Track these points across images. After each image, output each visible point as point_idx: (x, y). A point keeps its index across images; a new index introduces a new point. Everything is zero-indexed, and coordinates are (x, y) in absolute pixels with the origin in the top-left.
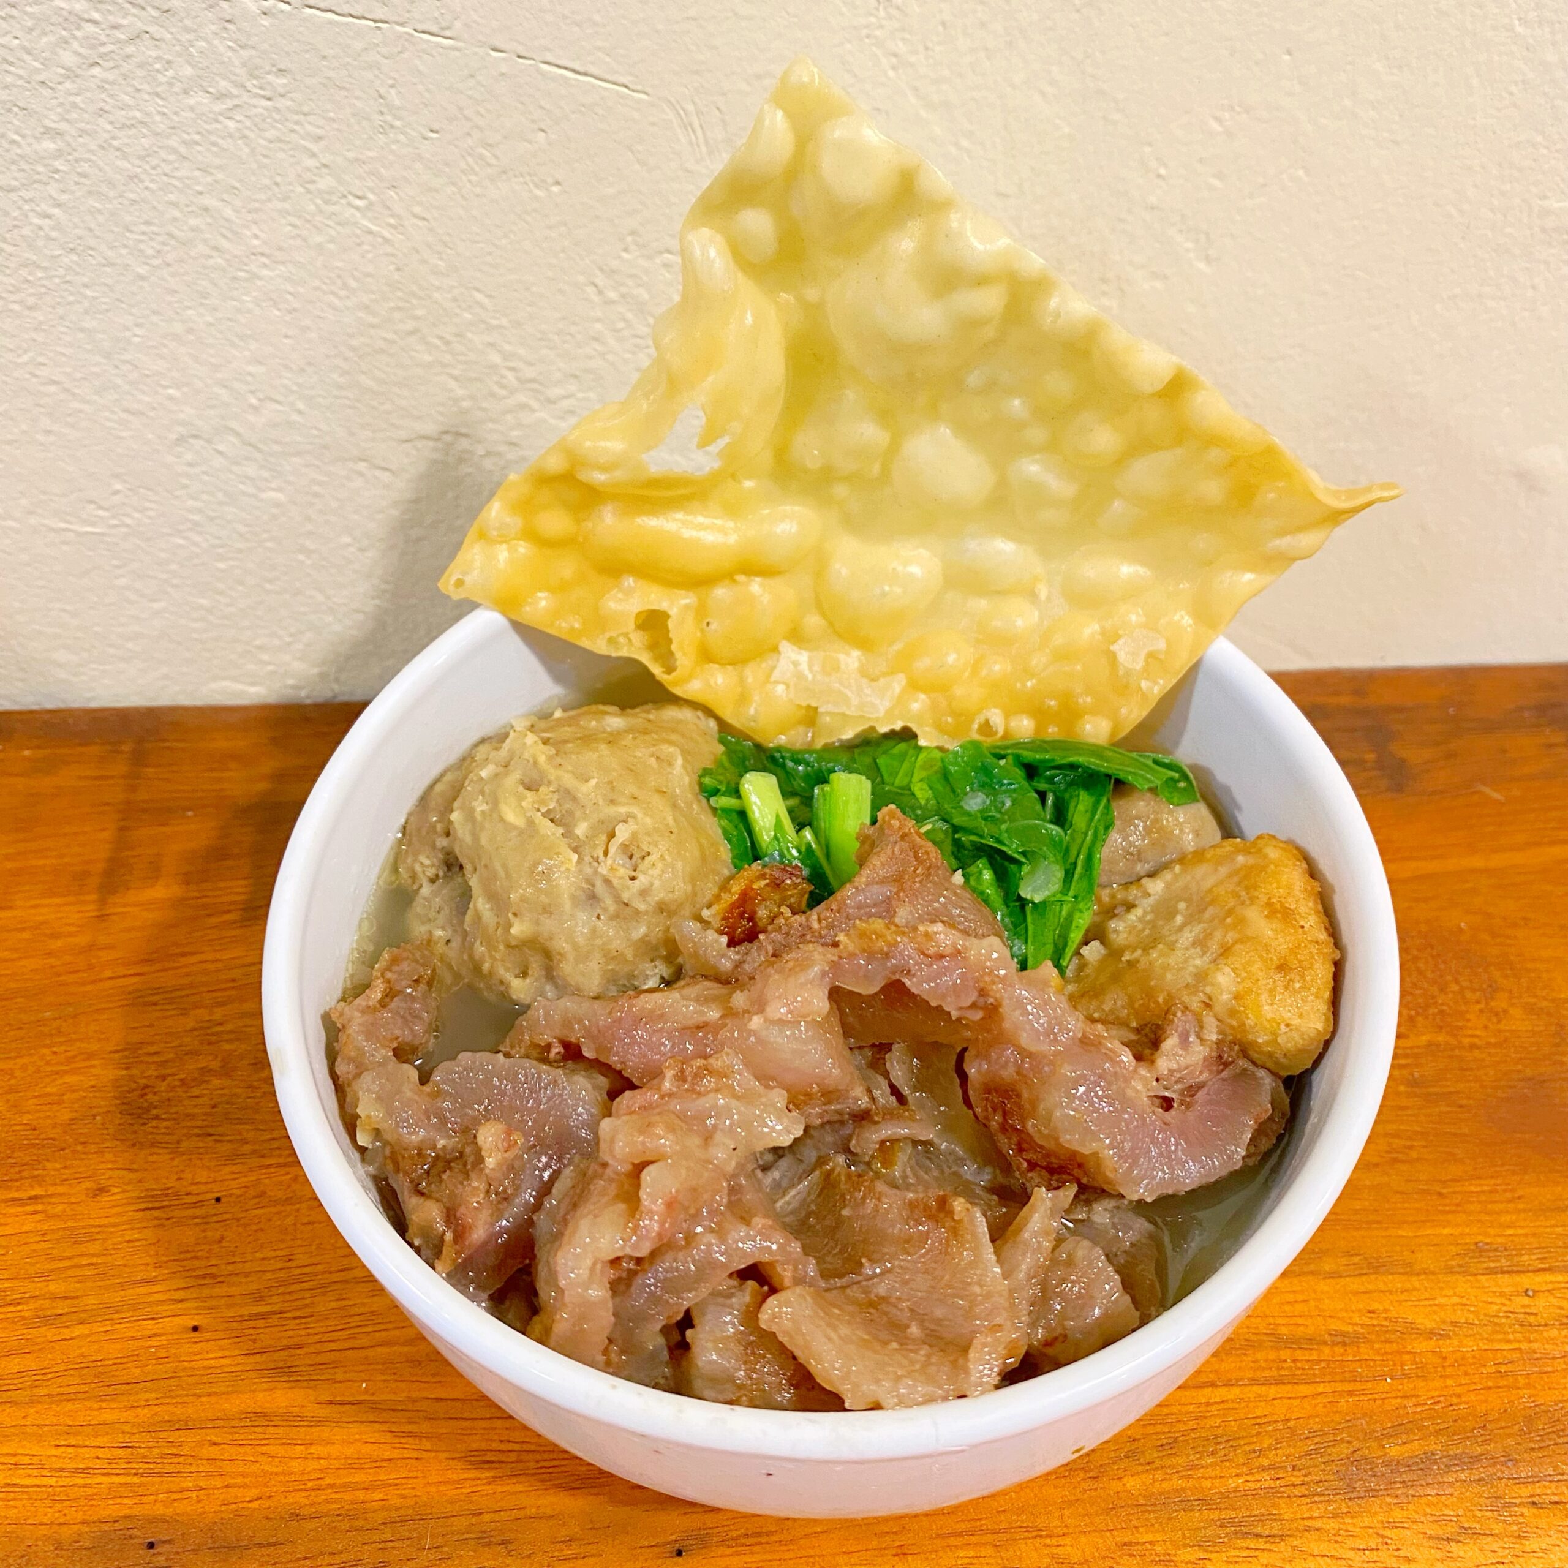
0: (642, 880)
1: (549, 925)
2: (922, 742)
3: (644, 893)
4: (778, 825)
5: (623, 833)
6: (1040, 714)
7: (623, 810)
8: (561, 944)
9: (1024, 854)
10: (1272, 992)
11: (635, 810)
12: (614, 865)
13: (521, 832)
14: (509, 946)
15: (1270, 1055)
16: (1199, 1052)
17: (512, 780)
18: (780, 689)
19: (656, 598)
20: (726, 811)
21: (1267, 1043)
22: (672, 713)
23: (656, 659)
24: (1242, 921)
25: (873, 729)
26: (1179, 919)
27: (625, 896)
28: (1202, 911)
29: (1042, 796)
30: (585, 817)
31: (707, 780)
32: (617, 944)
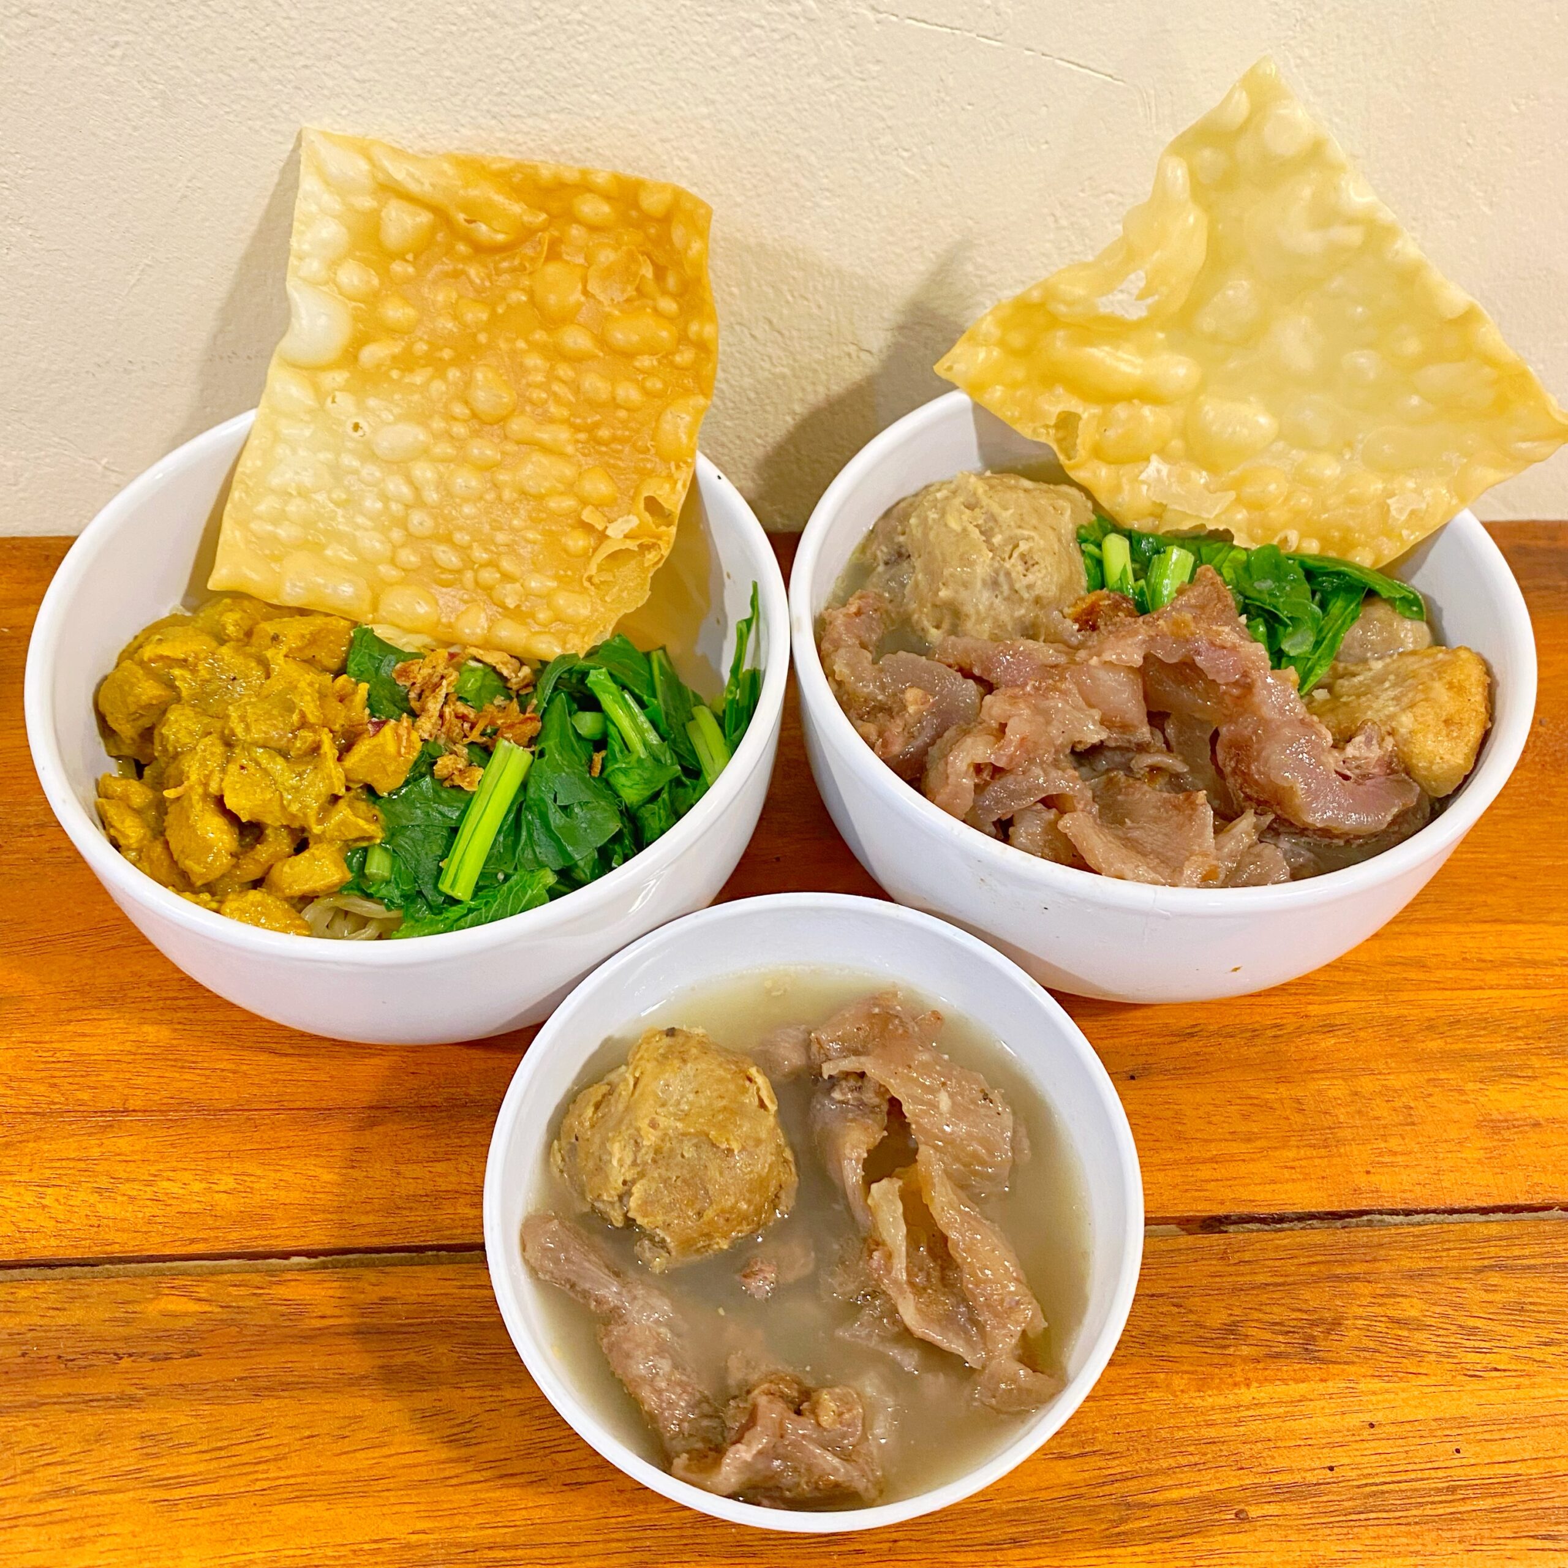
0: (1031, 578)
1: (964, 594)
2: (1235, 543)
3: (1029, 587)
4: (1124, 569)
5: (1023, 547)
6: (1324, 540)
7: (1026, 533)
8: (969, 609)
9: (1290, 618)
10: (1437, 734)
11: (1033, 534)
12: (1014, 565)
13: (958, 535)
14: (935, 606)
15: (1425, 777)
16: (1375, 753)
17: (958, 501)
18: (1144, 488)
19: (1073, 404)
20: (1091, 556)
21: (1426, 769)
22: (1065, 488)
23: (1061, 449)
24: (1427, 689)
25: (1203, 526)
26: (1387, 684)
27: (1017, 586)
28: (1405, 680)
29: (1314, 593)
30: (1001, 532)
31: (1083, 531)
32: (1005, 617)
